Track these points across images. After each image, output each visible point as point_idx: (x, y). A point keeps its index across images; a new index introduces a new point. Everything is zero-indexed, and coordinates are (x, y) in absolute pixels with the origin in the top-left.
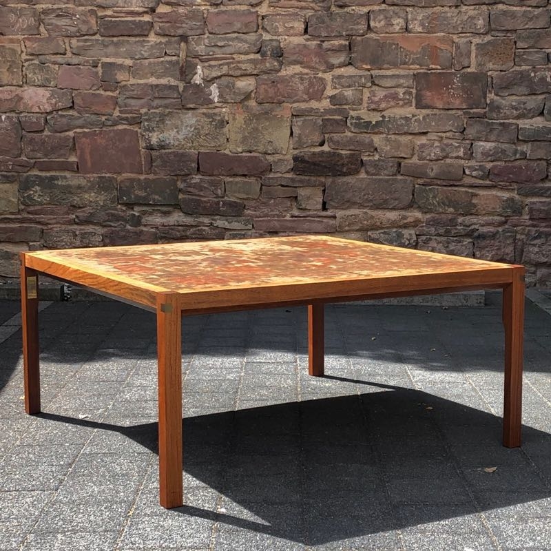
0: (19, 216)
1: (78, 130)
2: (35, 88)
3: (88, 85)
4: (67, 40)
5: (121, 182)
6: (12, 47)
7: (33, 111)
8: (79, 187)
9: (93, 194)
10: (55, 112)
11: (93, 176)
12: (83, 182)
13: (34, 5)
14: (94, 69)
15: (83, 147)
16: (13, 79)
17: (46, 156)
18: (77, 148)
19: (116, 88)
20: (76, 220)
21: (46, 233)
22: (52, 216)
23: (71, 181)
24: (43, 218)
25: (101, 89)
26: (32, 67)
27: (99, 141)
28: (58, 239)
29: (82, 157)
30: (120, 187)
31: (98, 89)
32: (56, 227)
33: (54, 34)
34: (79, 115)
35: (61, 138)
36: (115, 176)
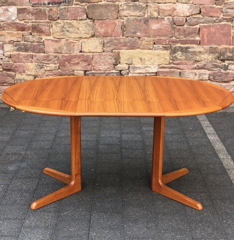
0: (169, 66)
1: (202, 25)
2: (182, 4)
3: (209, 2)
5: (221, 49)
7: (180, 16)
8: (200, 52)
9: (207, 55)
10: (191, 16)
11: (207, 47)
12: (202, 50)
15: (204, 32)
16: (172, 0)
17: (185, 37)
18: (200, 32)
19: (222, 4)
20: (197, 67)
21: (182, 74)
22: (186, 66)
23: (196, 49)
24: (181, 67)
25: (214, 4)
27: (212, 30)
28: (188, 76)
29: (202, 38)
30: (220, 52)
31: (213, 4)
32: (187, 71)
34: (203, 17)
35: (193, 29)
36: (218, 46)
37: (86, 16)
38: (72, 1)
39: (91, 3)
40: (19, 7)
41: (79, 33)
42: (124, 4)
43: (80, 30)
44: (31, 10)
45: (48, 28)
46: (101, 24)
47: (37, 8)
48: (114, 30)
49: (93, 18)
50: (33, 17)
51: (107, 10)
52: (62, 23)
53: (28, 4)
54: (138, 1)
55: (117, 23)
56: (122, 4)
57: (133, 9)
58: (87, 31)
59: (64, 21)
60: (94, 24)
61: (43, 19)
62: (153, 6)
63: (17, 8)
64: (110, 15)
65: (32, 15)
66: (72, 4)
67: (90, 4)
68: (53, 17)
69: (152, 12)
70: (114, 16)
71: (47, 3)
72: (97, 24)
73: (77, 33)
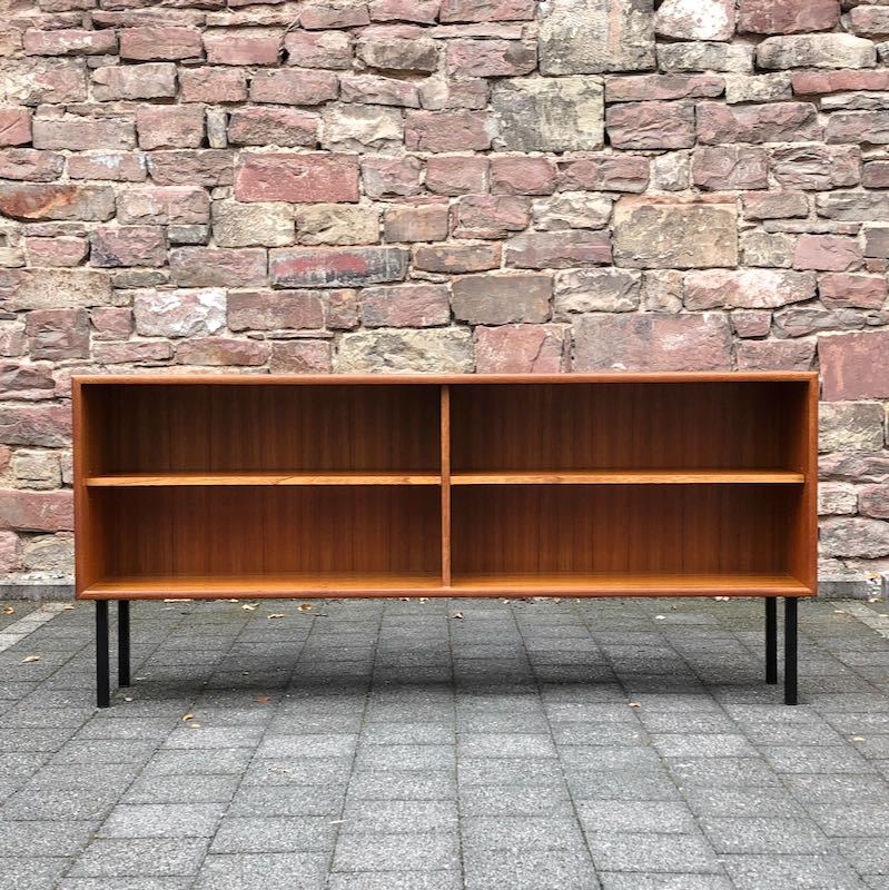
1: (825, 334)
2: (754, 271)
3: (843, 263)
4: (812, 197)
6: (725, 209)
7: (753, 305)
8: (824, 422)
9: (845, 432)
10: (787, 308)
11: (846, 405)
12: (830, 414)
13: (760, 143)
14: (853, 240)
15: (833, 358)
16: (724, 258)
18: (821, 356)
19: (887, 267)
25: (862, 270)
26: (754, 238)
27: (858, 349)
29: (829, 374)
31: (858, 270)
33: (791, 189)
34: (826, 310)
35: (796, 346)
36: (880, 403)
37: (447, 313)
38: (403, 269)
39: (466, 272)
40: (232, 291)
41: (426, 367)
42: (571, 274)
43: (427, 359)
44: (272, 302)
45: (326, 355)
46: (498, 336)
47: (293, 291)
48: (540, 358)
49: (472, 321)
50: (278, 322)
51: (515, 295)
52: (369, 337)
53: (264, 282)
54: (615, 264)
55: (549, 334)
56: (563, 275)
57: (602, 288)
58: (451, 359)
59: (376, 331)
60: (474, 339)
61: (311, 325)
62: (665, 278)
63: (228, 295)
64: (524, 309)
65: (275, 313)
66: (404, 278)
67: (460, 277)
68: (340, 321)
69: (660, 296)
70: (537, 314)
71: (324, 276)
72: (483, 339)
73: (418, 369)
